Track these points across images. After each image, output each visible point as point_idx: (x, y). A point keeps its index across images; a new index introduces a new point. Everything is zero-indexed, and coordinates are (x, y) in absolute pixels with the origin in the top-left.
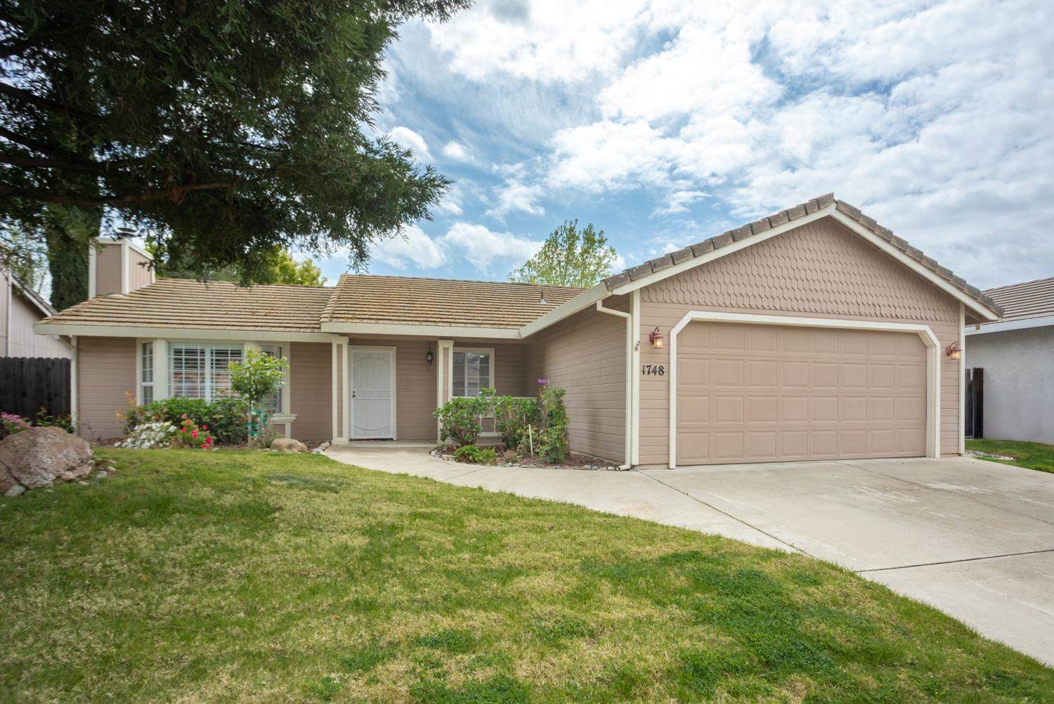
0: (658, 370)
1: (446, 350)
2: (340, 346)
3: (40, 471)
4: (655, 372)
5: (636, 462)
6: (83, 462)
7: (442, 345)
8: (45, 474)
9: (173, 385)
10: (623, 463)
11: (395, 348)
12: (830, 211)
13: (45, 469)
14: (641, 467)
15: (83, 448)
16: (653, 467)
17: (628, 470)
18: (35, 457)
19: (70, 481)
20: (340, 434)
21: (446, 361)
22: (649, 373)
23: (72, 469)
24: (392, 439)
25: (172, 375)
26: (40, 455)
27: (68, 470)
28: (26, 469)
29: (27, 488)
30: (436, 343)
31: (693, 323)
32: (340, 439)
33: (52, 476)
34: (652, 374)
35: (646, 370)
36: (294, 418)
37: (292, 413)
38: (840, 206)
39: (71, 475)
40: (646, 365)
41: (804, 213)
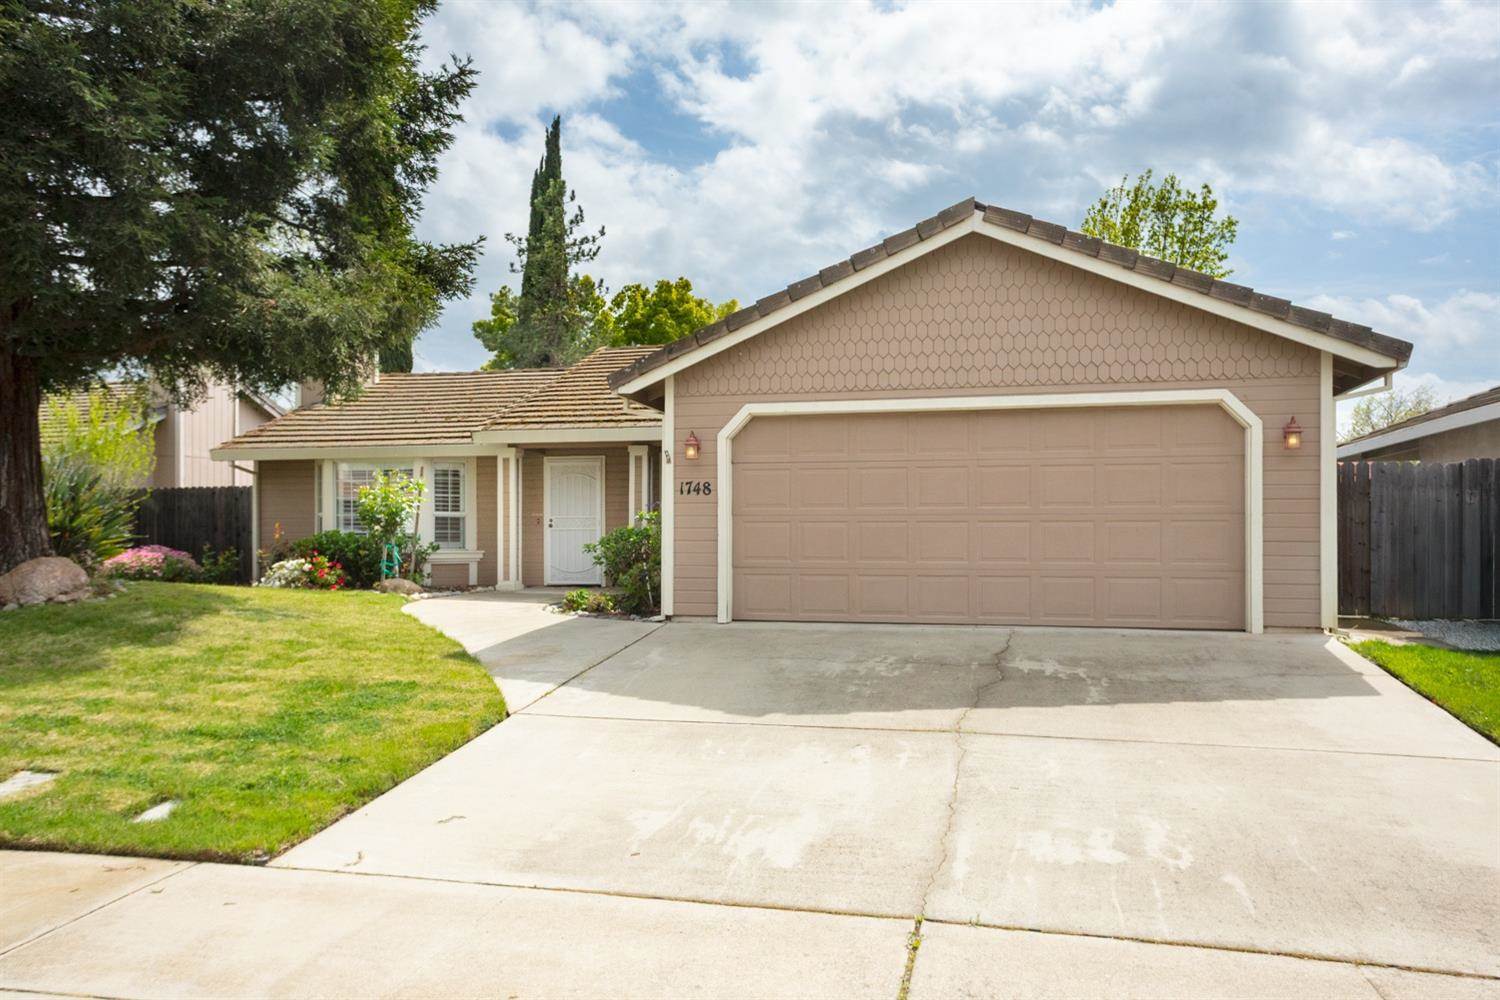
0: (702, 487)
1: (638, 459)
2: (506, 461)
3: (32, 593)
4: (697, 491)
5: (671, 613)
6: (76, 588)
7: (633, 452)
8: (36, 596)
9: (342, 515)
10: (659, 613)
11: (604, 457)
12: (975, 223)
13: (37, 592)
14: (678, 619)
15: (77, 576)
16: (699, 619)
17: (660, 622)
18: (30, 581)
19: (63, 603)
20: (507, 577)
21: (638, 476)
22: (689, 492)
23: (66, 593)
24: (599, 586)
25: (342, 504)
26: (34, 580)
27: (61, 593)
28: (22, 591)
29: (21, 606)
30: (627, 448)
31: (755, 420)
32: (507, 582)
33: (43, 598)
34: (693, 494)
35: (686, 488)
36: (481, 556)
37: (478, 549)
38: (989, 214)
39: (63, 598)
40: (687, 481)
41: (918, 239)
